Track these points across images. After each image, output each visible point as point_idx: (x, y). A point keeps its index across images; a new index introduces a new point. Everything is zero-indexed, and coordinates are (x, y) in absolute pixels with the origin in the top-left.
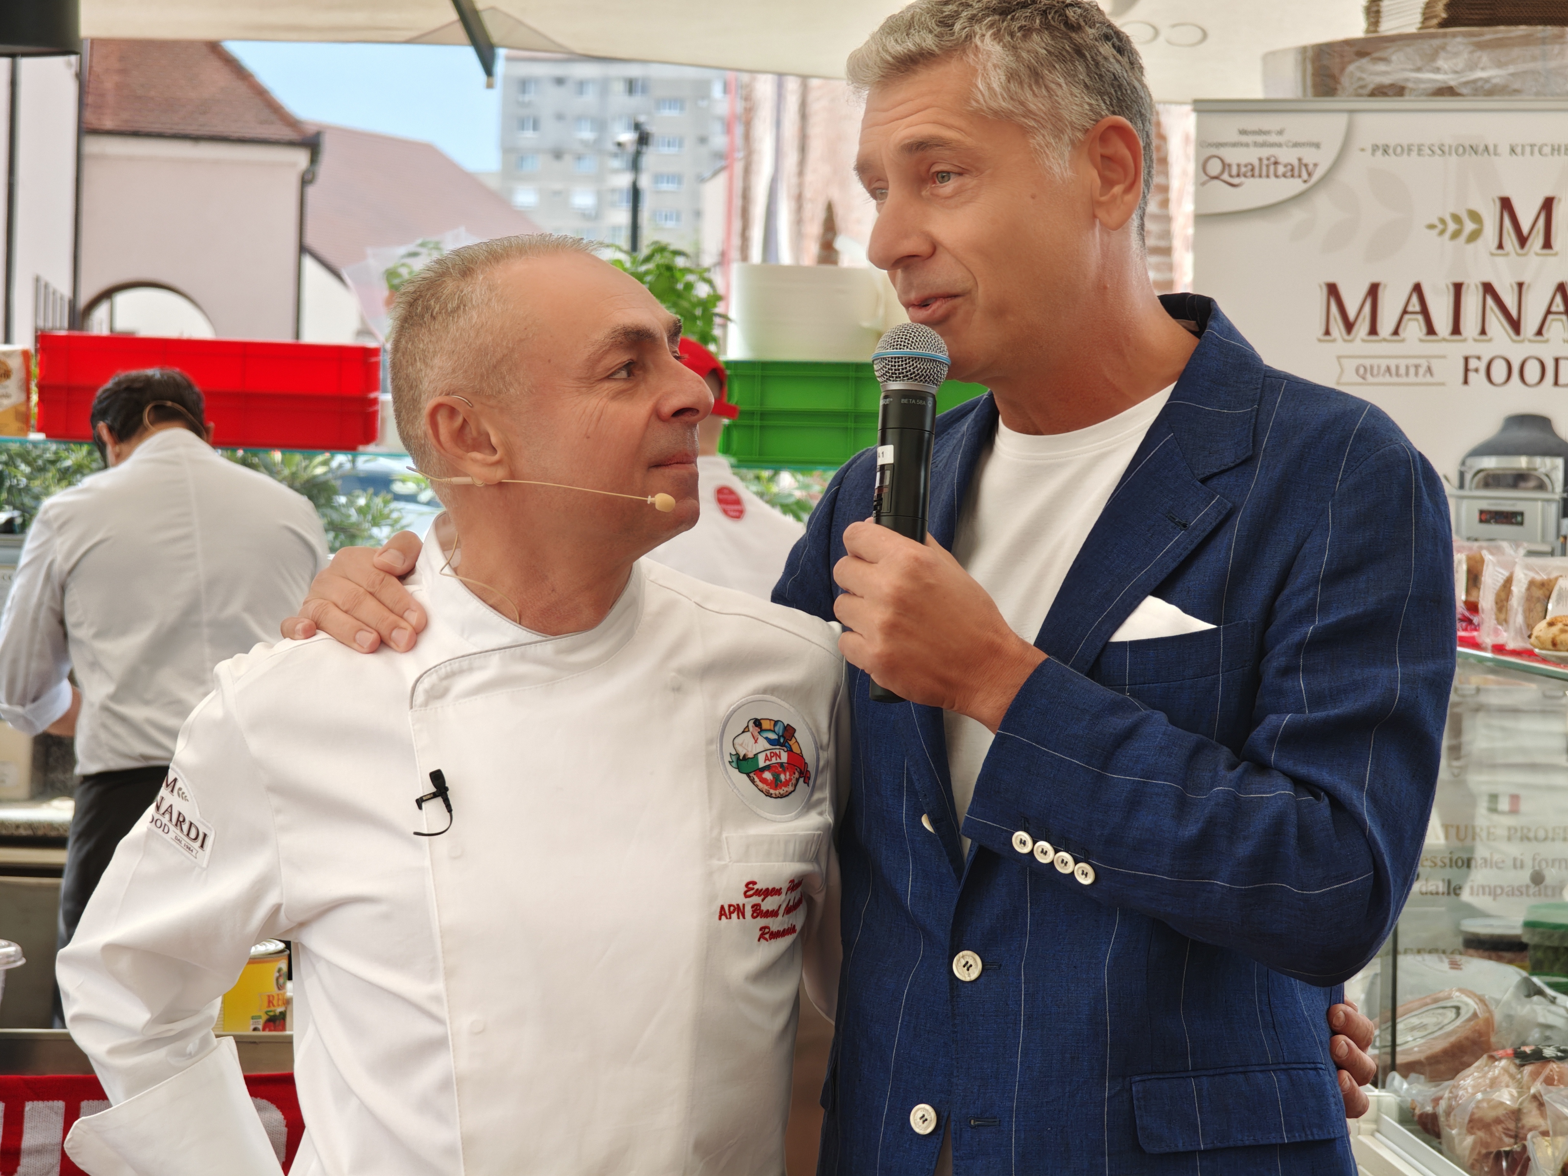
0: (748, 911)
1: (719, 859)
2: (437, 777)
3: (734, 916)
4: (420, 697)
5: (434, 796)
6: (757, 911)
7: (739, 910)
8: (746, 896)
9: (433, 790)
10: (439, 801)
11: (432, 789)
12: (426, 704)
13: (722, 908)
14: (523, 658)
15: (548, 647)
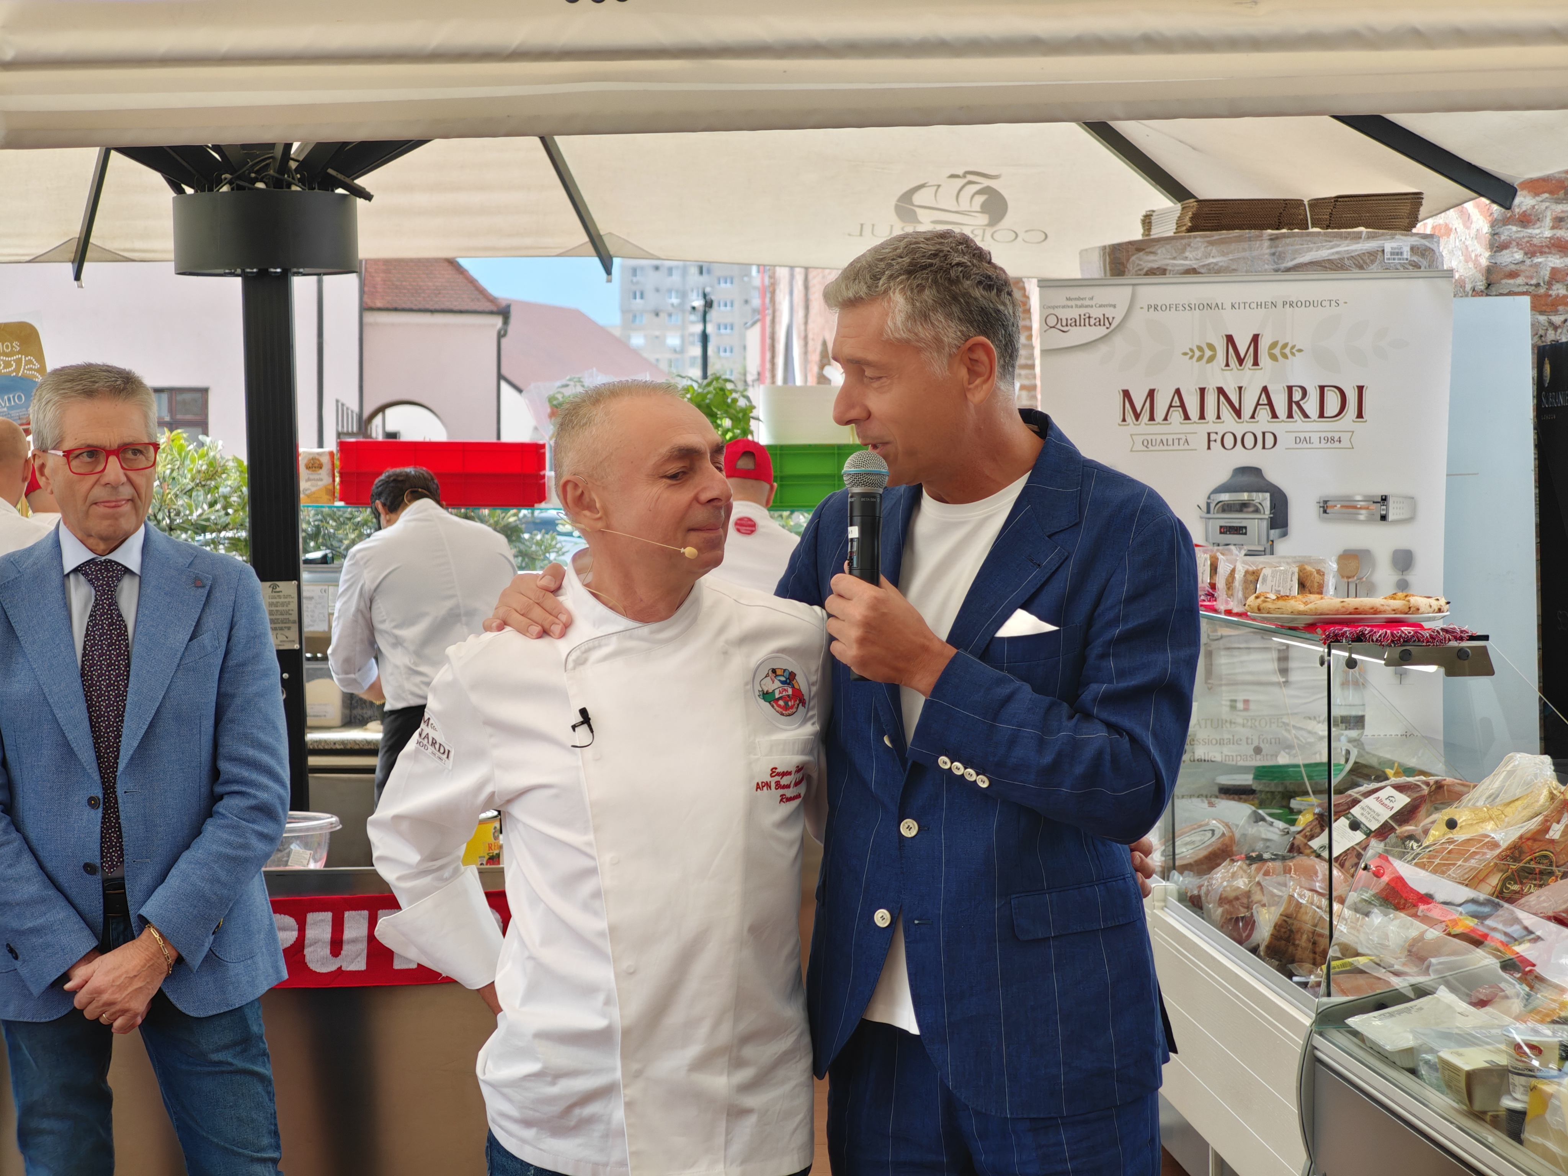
0: (773, 785)
1: (755, 755)
2: (584, 712)
3: (765, 788)
4: (570, 665)
5: (582, 723)
6: (778, 786)
7: (768, 785)
8: (772, 777)
9: (582, 720)
10: (585, 726)
12: (574, 668)
13: (758, 784)
14: (631, 638)
15: (645, 630)
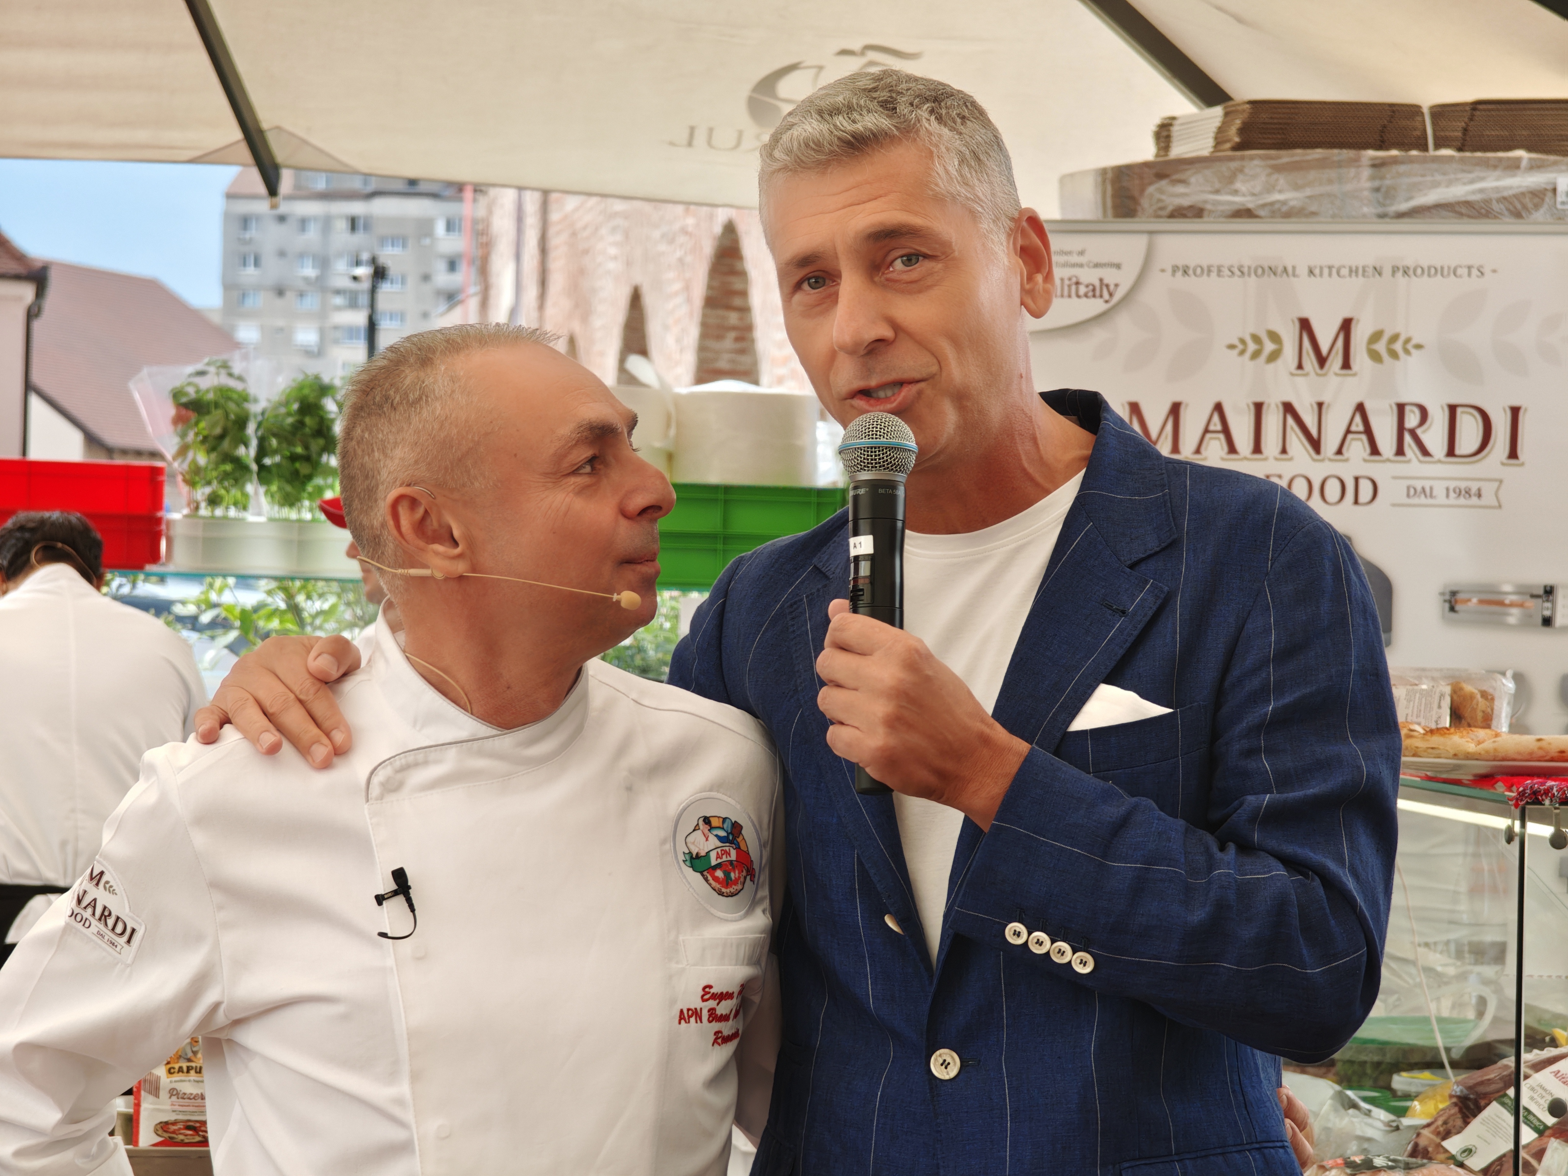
0: (705, 1015)
1: (677, 963)
2: (399, 876)
3: (693, 1020)
4: (375, 791)
5: (395, 893)
6: (714, 1017)
7: (696, 1014)
8: (704, 1000)
9: (395, 887)
10: (401, 899)
11: (393, 886)
12: (381, 797)
13: (682, 1011)
14: (481, 753)
15: (508, 741)
